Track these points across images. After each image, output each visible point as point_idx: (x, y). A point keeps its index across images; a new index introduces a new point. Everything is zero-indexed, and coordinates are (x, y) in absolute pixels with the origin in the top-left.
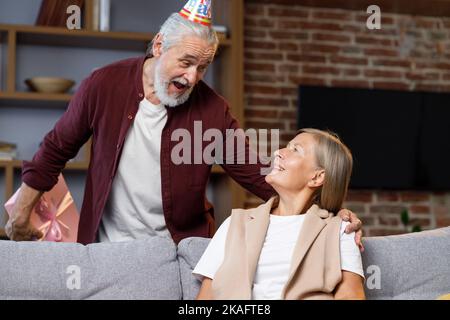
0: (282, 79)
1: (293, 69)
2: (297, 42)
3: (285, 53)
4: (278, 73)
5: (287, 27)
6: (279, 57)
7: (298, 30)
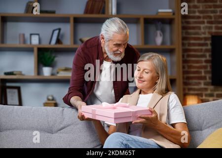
0: (204, 33)
1: (210, 28)
2: (212, 15)
3: (206, 21)
4: (202, 30)
5: (206, 8)
6: (203, 23)
7: (212, 9)
